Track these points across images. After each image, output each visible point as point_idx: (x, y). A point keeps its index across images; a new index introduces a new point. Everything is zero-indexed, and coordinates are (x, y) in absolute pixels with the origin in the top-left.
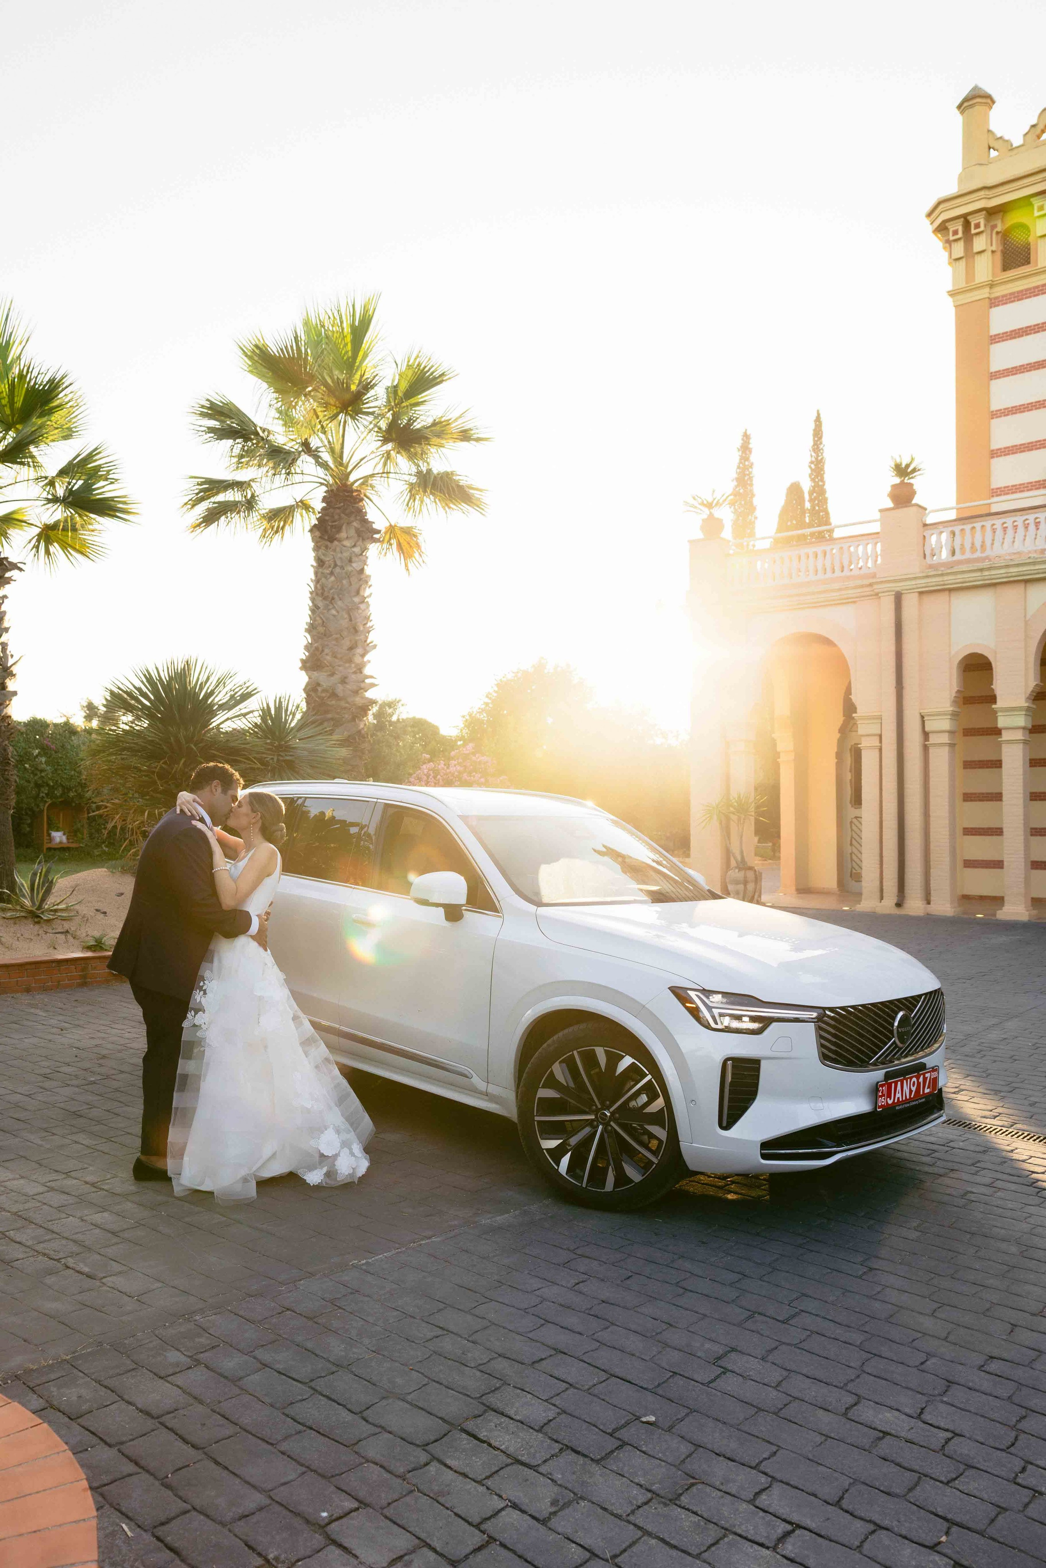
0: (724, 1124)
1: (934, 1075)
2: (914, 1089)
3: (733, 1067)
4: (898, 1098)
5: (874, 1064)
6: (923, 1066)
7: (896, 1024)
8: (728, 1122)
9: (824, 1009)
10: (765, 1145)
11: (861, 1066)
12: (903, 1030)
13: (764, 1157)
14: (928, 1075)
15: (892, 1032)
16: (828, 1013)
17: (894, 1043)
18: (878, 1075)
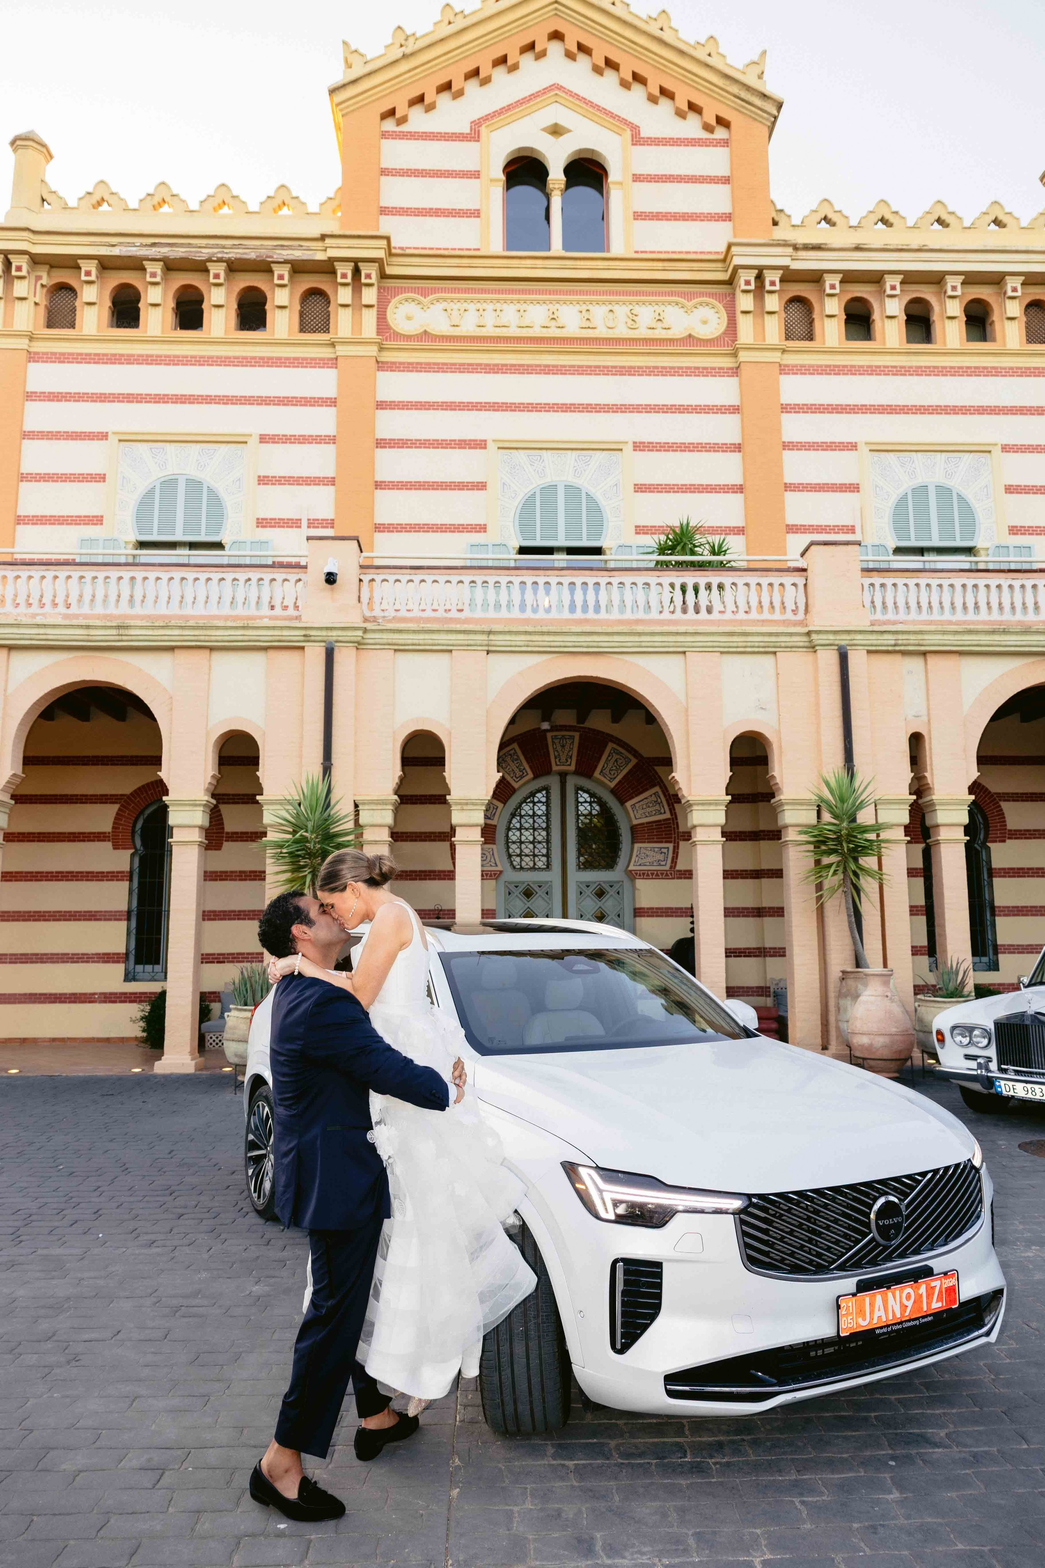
0: (618, 1346)
1: (950, 1282)
2: (910, 1304)
3: (626, 1272)
4: (880, 1317)
5: (841, 1268)
6: (927, 1272)
7: (872, 1216)
8: (622, 1344)
9: (749, 1196)
10: (670, 1379)
11: (815, 1273)
12: (887, 1222)
13: (671, 1394)
14: (937, 1283)
15: (868, 1225)
16: (754, 1200)
17: (873, 1239)
18: (849, 1284)
